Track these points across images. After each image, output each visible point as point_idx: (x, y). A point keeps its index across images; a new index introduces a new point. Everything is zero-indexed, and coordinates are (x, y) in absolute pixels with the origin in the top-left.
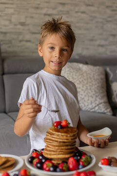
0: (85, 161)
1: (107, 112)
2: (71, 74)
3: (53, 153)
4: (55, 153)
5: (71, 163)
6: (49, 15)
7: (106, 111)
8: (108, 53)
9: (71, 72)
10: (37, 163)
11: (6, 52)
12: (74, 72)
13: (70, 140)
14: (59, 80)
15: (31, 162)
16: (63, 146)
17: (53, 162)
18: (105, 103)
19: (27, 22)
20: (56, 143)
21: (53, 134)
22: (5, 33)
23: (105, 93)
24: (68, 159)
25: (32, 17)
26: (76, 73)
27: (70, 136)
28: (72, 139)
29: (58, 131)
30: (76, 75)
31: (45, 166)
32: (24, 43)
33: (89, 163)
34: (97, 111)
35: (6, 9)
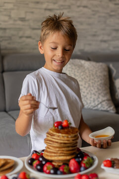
0: (87, 163)
1: (111, 110)
2: (73, 71)
3: (53, 154)
4: (55, 155)
5: (73, 165)
6: (50, 10)
7: (109, 109)
8: (111, 49)
9: (73, 69)
10: (37, 165)
11: (6, 49)
12: (76, 68)
13: (71, 141)
14: (60, 78)
15: (31, 164)
16: (64, 147)
17: (54, 163)
18: (108, 100)
19: (28, 18)
20: (56, 144)
21: (54, 135)
22: (5, 29)
23: (108, 91)
24: (69, 160)
25: (32, 12)
26: (78, 70)
27: (72, 137)
28: (73, 140)
29: (59, 132)
30: (78, 72)
31: (45, 169)
32: (24, 39)
33: (91, 165)
34: (100, 109)
35: (6, 4)
